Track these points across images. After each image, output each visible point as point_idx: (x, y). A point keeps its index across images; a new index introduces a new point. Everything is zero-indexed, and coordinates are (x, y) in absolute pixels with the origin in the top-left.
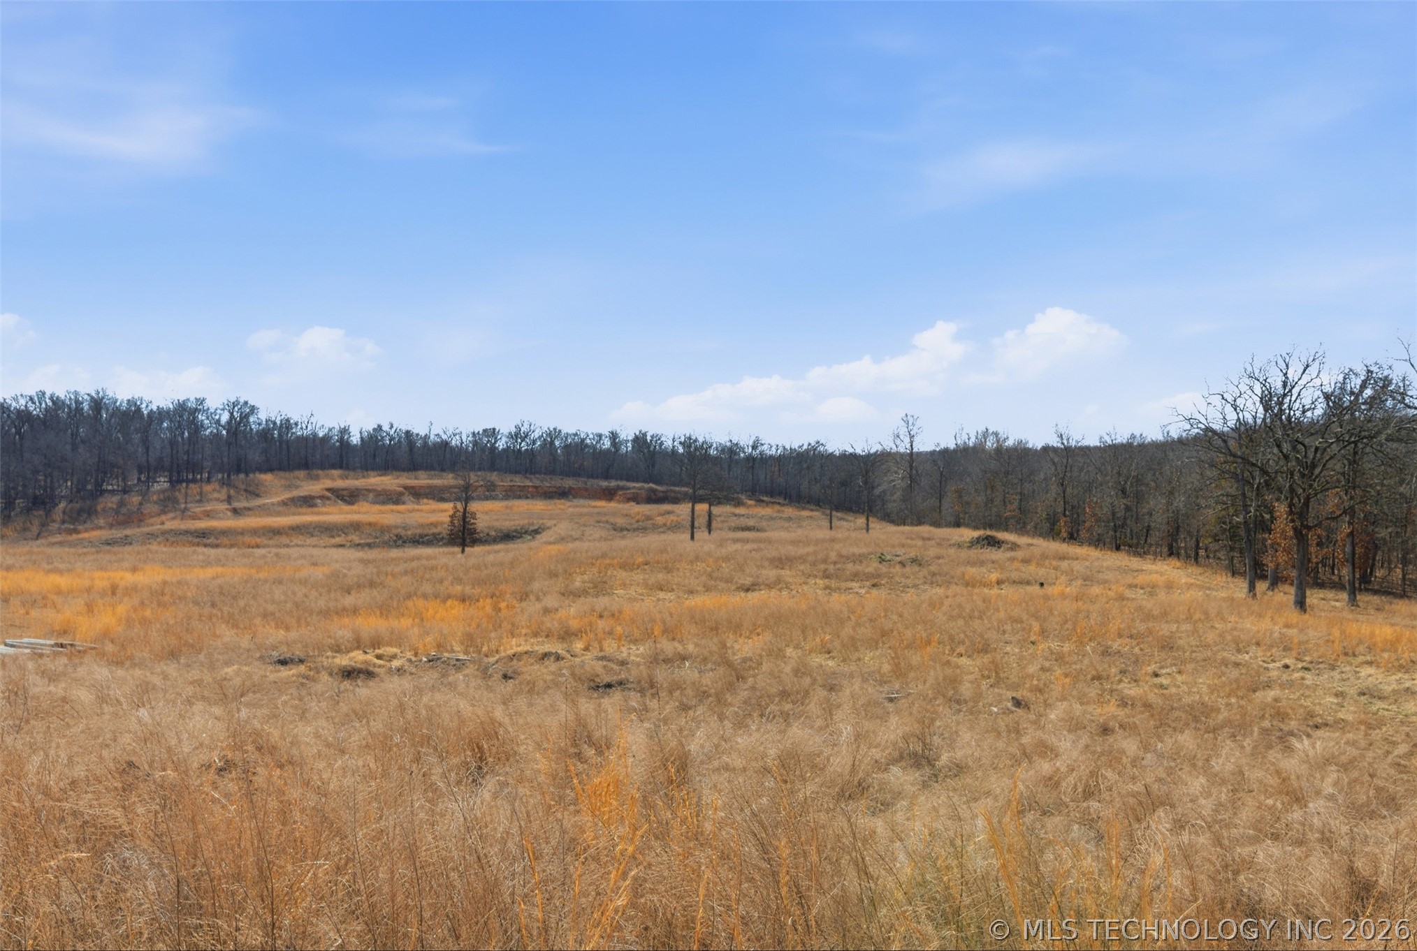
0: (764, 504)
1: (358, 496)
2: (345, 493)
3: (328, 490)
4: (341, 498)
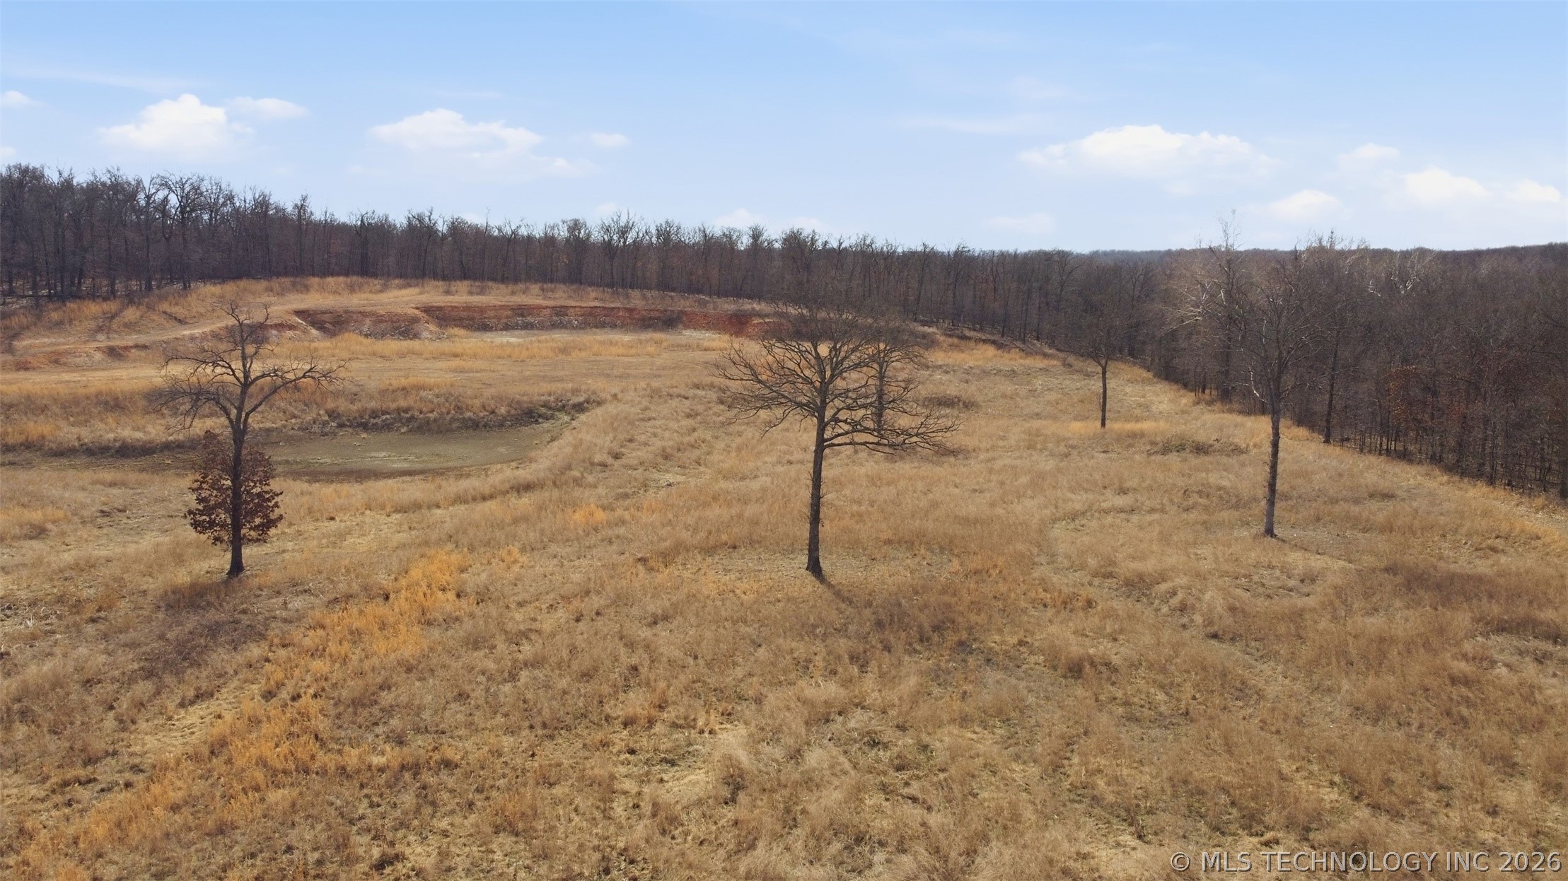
0: (972, 344)
1: (347, 322)
2: (326, 317)
3: (299, 313)
4: (320, 326)
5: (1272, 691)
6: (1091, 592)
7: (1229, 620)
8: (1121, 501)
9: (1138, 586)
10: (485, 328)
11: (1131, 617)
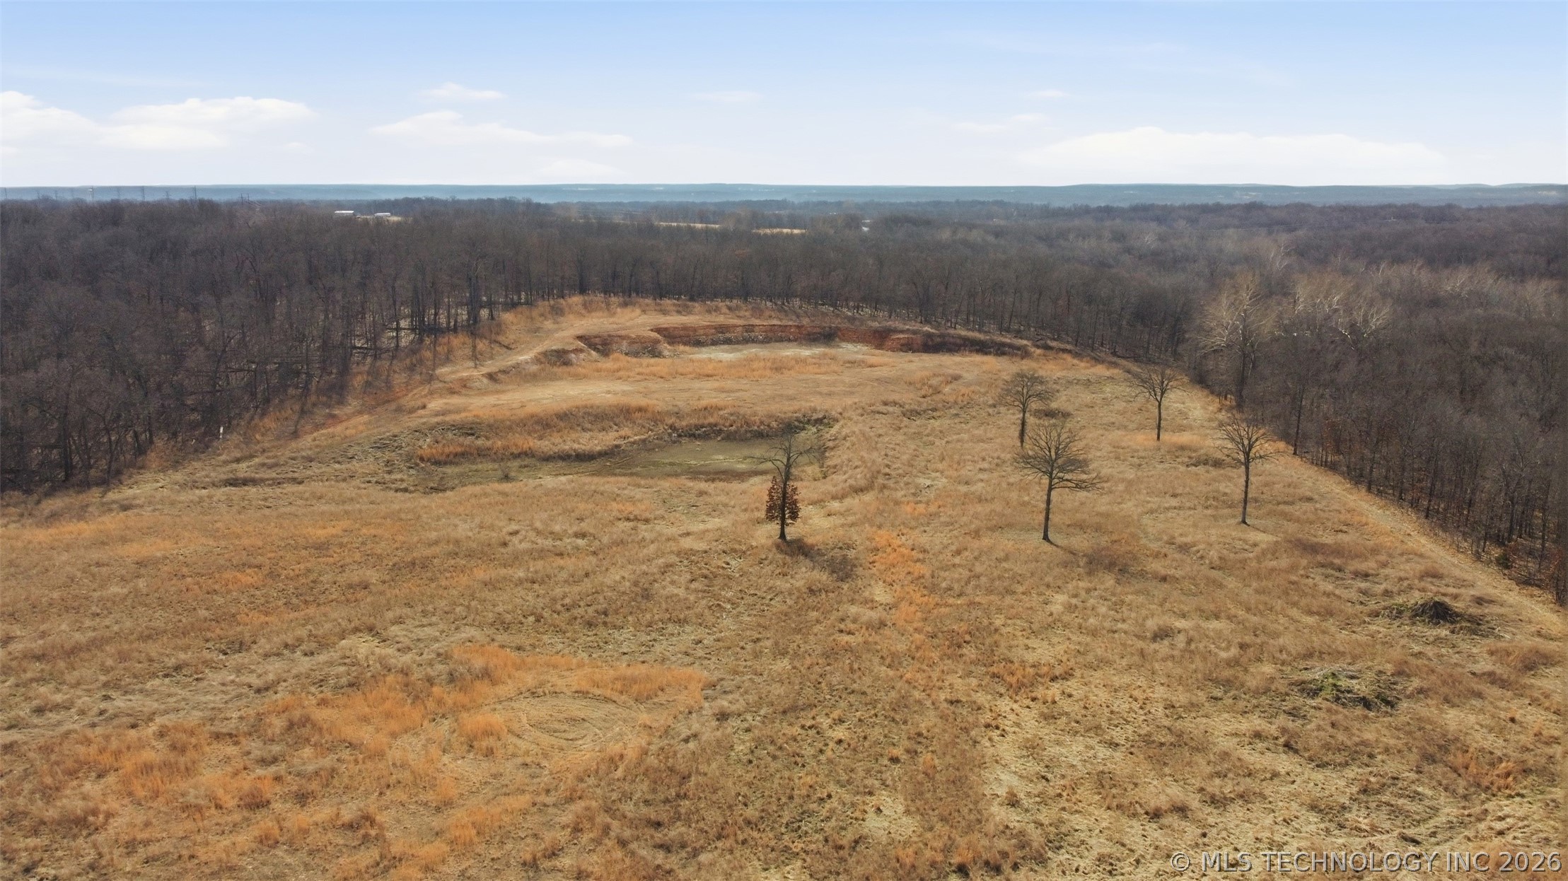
2: (597, 340)
4: (593, 346)
5: (1230, 586)
6: (1164, 551)
7: (1218, 563)
8: (1174, 502)
9: (1184, 548)
10: (698, 344)
11: (1182, 560)
